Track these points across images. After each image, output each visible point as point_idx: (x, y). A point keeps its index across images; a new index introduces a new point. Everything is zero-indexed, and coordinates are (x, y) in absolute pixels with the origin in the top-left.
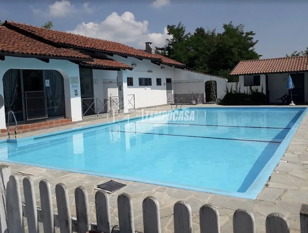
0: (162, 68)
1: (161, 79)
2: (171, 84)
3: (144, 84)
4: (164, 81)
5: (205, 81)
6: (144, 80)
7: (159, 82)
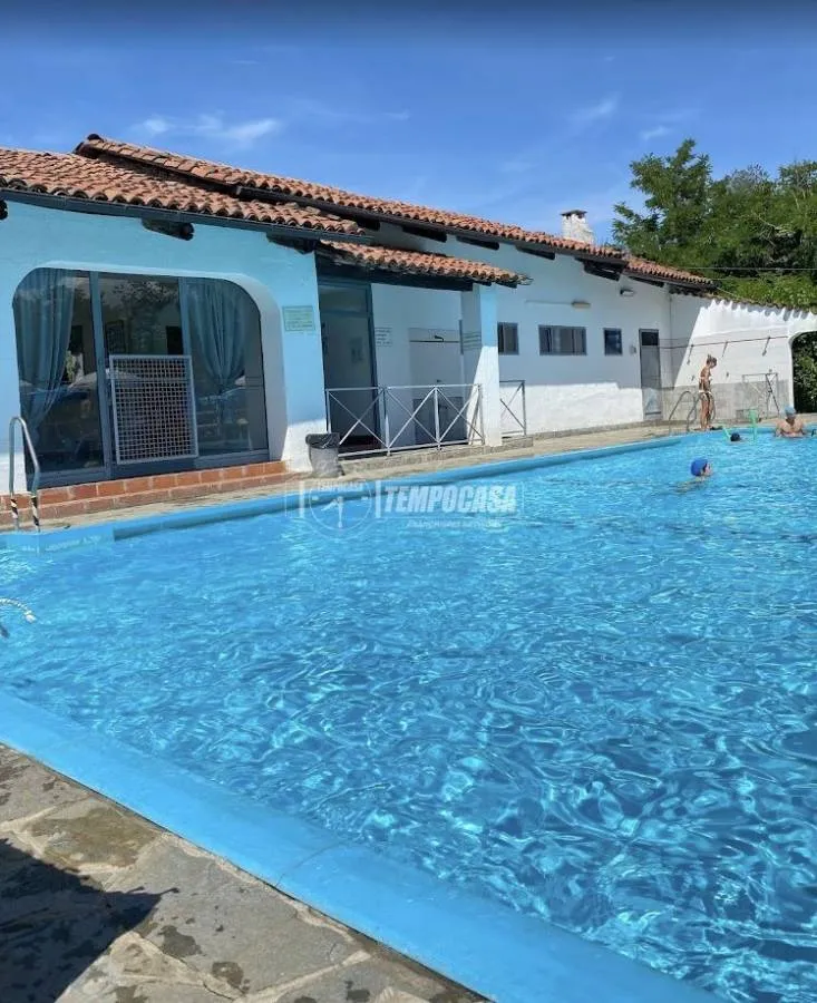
0: (625, 293)
1: (619, 333)
2: (658, 349)
3: (558, 348)
4: (630, 339)
5: (791, 335)
6: (558, 332)
7: (612, 341)
